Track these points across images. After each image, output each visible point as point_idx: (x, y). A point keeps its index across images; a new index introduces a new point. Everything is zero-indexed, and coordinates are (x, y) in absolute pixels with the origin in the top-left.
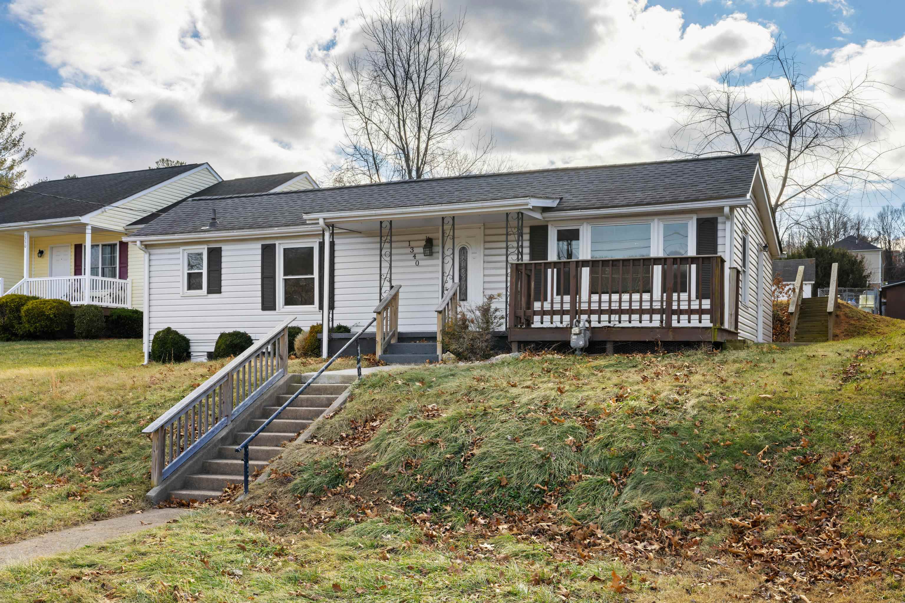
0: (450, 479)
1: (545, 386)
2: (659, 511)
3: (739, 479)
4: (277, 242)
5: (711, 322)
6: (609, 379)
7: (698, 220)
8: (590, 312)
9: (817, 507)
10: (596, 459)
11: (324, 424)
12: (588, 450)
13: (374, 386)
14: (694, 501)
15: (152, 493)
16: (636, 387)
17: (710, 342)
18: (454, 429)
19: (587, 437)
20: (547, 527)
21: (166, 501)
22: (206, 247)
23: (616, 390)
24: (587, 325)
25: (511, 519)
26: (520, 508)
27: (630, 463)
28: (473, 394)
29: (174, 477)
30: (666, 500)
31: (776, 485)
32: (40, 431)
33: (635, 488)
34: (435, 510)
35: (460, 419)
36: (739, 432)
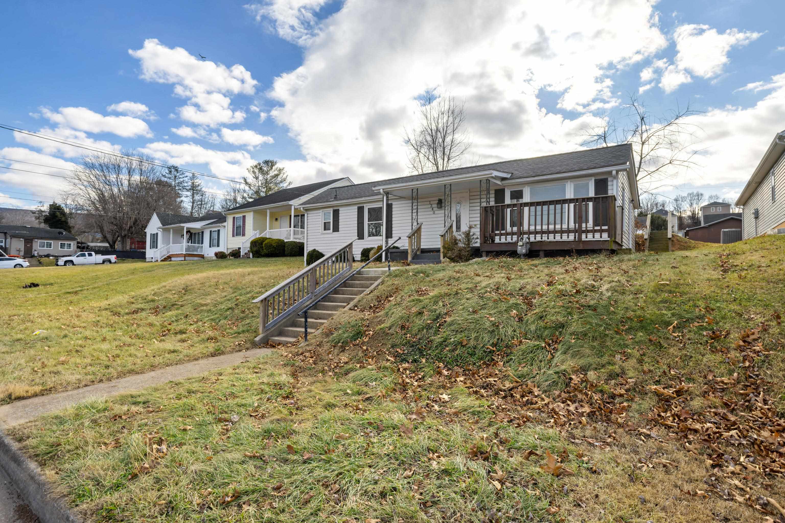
0: (428, 338)
1: (499, 275)
2: (586, 374)
3: (654, 350)
4: (365, 205)
5: (609, 237)
6: (542, 271)
7: (595, 180)
8: (530, 233)
9: (738, 381)
10: (533, 328)
11: (363, 298)
12: (527, 321)
13: (396, 276)
14: (617, 367)
15: (257, 339)
16: (562, 276)
17: (608, 250)
18: (436, 303)
19: (527, 311)
20: (494, 382)
21: (264, 343)
22: (332, 209)
23: (547, 278)
24: (527, 240)
25: (467, 372)
26: (475, 364)
27: (560, 332)
28: (452, 281)
29: (272, 329)
30: (592, 365)
31: (691, 357)
32: (222, 300)
33: (565, 353)
34: (415, 361)
35: (441, 296)
36: (648, 310)
